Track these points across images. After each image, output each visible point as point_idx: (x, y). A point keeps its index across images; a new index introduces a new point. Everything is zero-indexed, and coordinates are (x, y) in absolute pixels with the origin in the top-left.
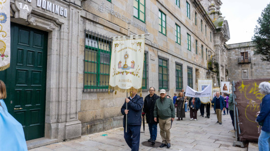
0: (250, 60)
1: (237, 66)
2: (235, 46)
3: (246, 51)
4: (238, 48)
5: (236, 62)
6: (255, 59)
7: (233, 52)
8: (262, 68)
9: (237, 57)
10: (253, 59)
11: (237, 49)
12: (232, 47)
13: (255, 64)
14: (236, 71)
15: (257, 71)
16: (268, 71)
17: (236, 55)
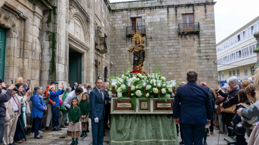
0: (145, 31)
1: (124, 41)
2: (122, 6)
3: (139, 15)
4: (127, 10)
5: (124, 34)
6: (152, 29)
7: (120, 17)
8: (161, 45)
9: (124, 25)
10: (149, 29)
11: (125, 12)
12: (118, 7)
13: (151, 38)
14: (122, 49)
15: (155, 50)
16: (170, 50)
17: (124, 22)
